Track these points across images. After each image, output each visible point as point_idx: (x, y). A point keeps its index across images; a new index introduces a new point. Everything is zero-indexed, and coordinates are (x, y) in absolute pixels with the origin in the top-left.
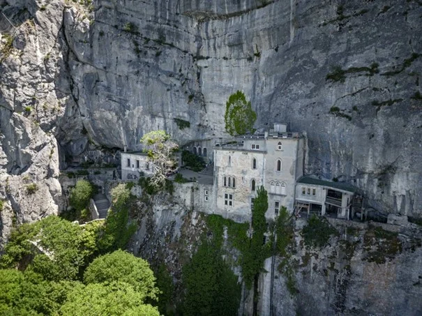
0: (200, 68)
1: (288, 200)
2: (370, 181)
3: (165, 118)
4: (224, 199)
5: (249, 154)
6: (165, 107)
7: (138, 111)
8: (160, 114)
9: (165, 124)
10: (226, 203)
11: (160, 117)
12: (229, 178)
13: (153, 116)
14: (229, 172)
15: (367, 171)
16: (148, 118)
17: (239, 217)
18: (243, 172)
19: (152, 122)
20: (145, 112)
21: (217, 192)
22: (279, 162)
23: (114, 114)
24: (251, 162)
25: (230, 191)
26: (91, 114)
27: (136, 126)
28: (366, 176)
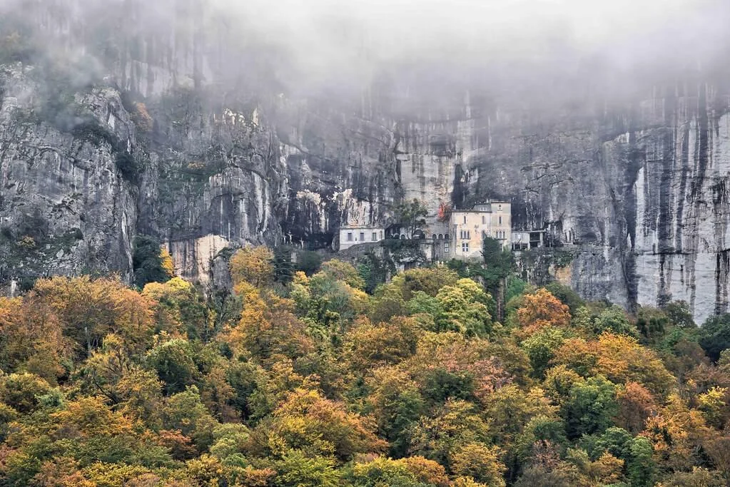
0: (399, 162)
1: (508, 242)
2: (552, 228)
3: (371, 202)
4: (461, 248)
5: (480, 214)
6: (373, 192)
7: (347, 193)
8: (367, 199)
9: (371, 207)
10: (464, 251)
11: (366, 201)
12: (465, 232)
13: (360, 200)
14: (465, 228)
15: (550, 221)
16: (355, 200)
17: (474, 259)
18: (476, 227)
19: (358, 205)
20: (353, 195)
21: (456, 243)
22: (500, 218)
23: (319, 195)
24: (481, 219)
25: (466, 241)
26: (293, 194)
27: (344, 207)
28: (549, 226)
